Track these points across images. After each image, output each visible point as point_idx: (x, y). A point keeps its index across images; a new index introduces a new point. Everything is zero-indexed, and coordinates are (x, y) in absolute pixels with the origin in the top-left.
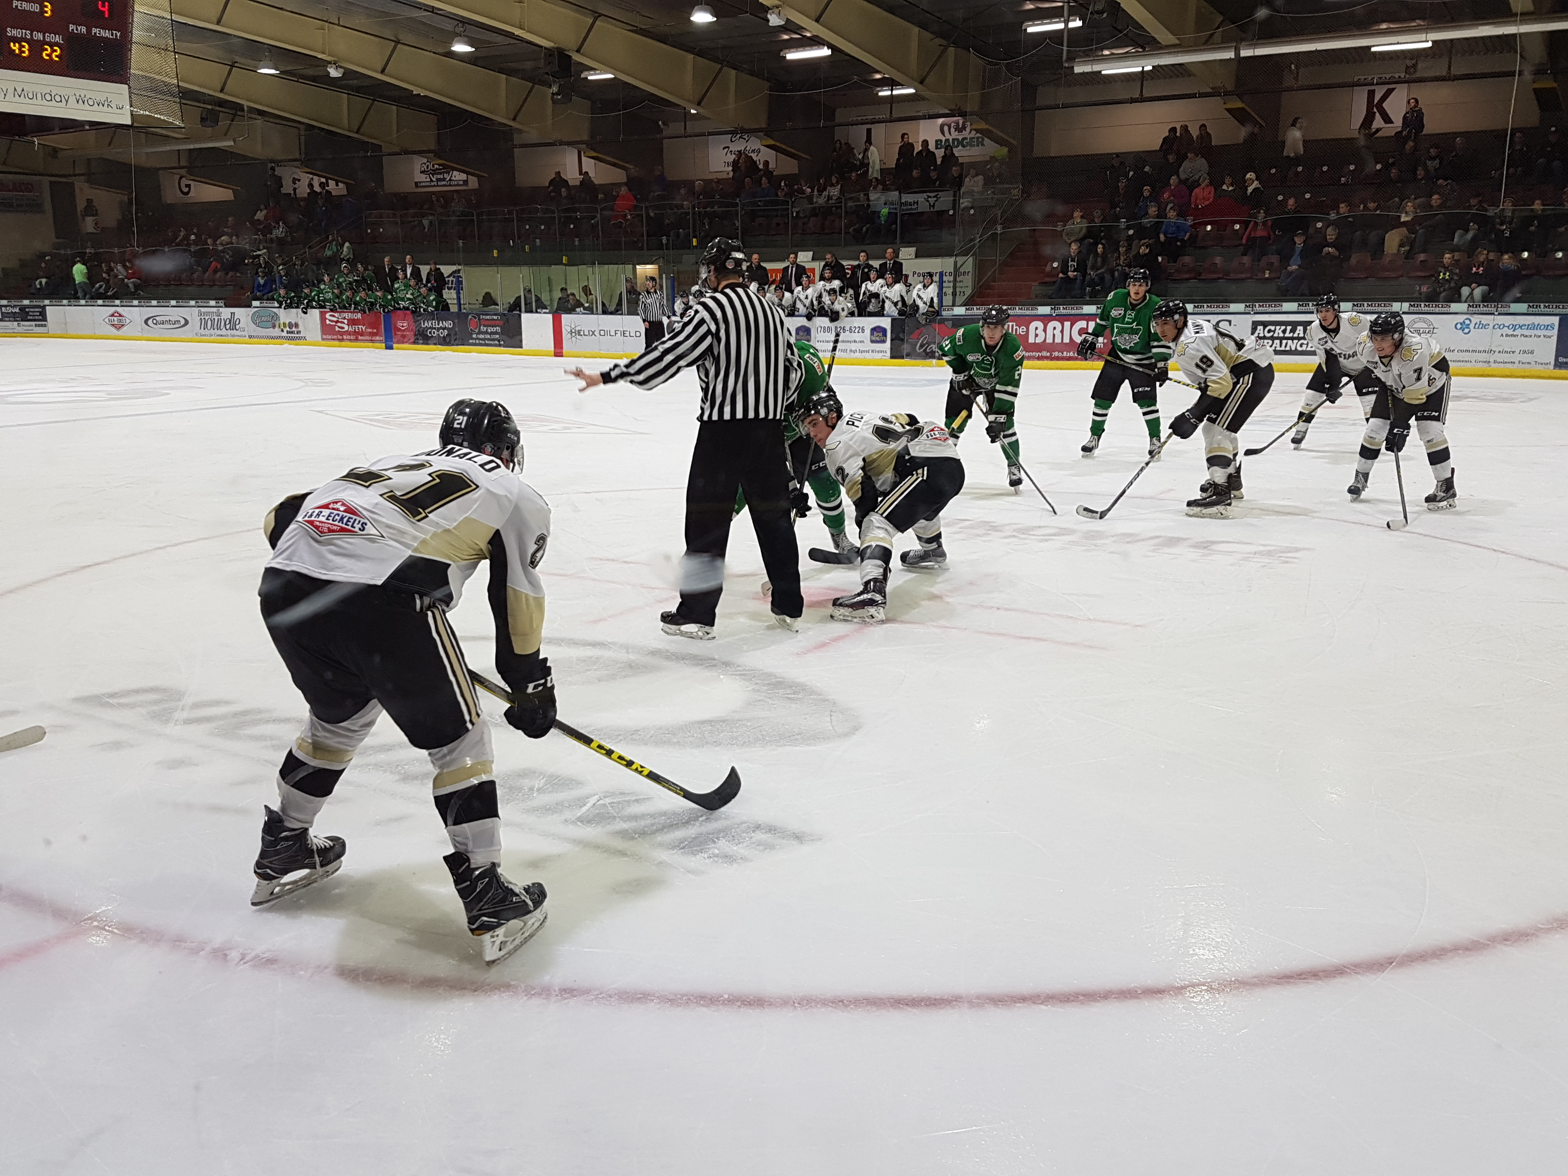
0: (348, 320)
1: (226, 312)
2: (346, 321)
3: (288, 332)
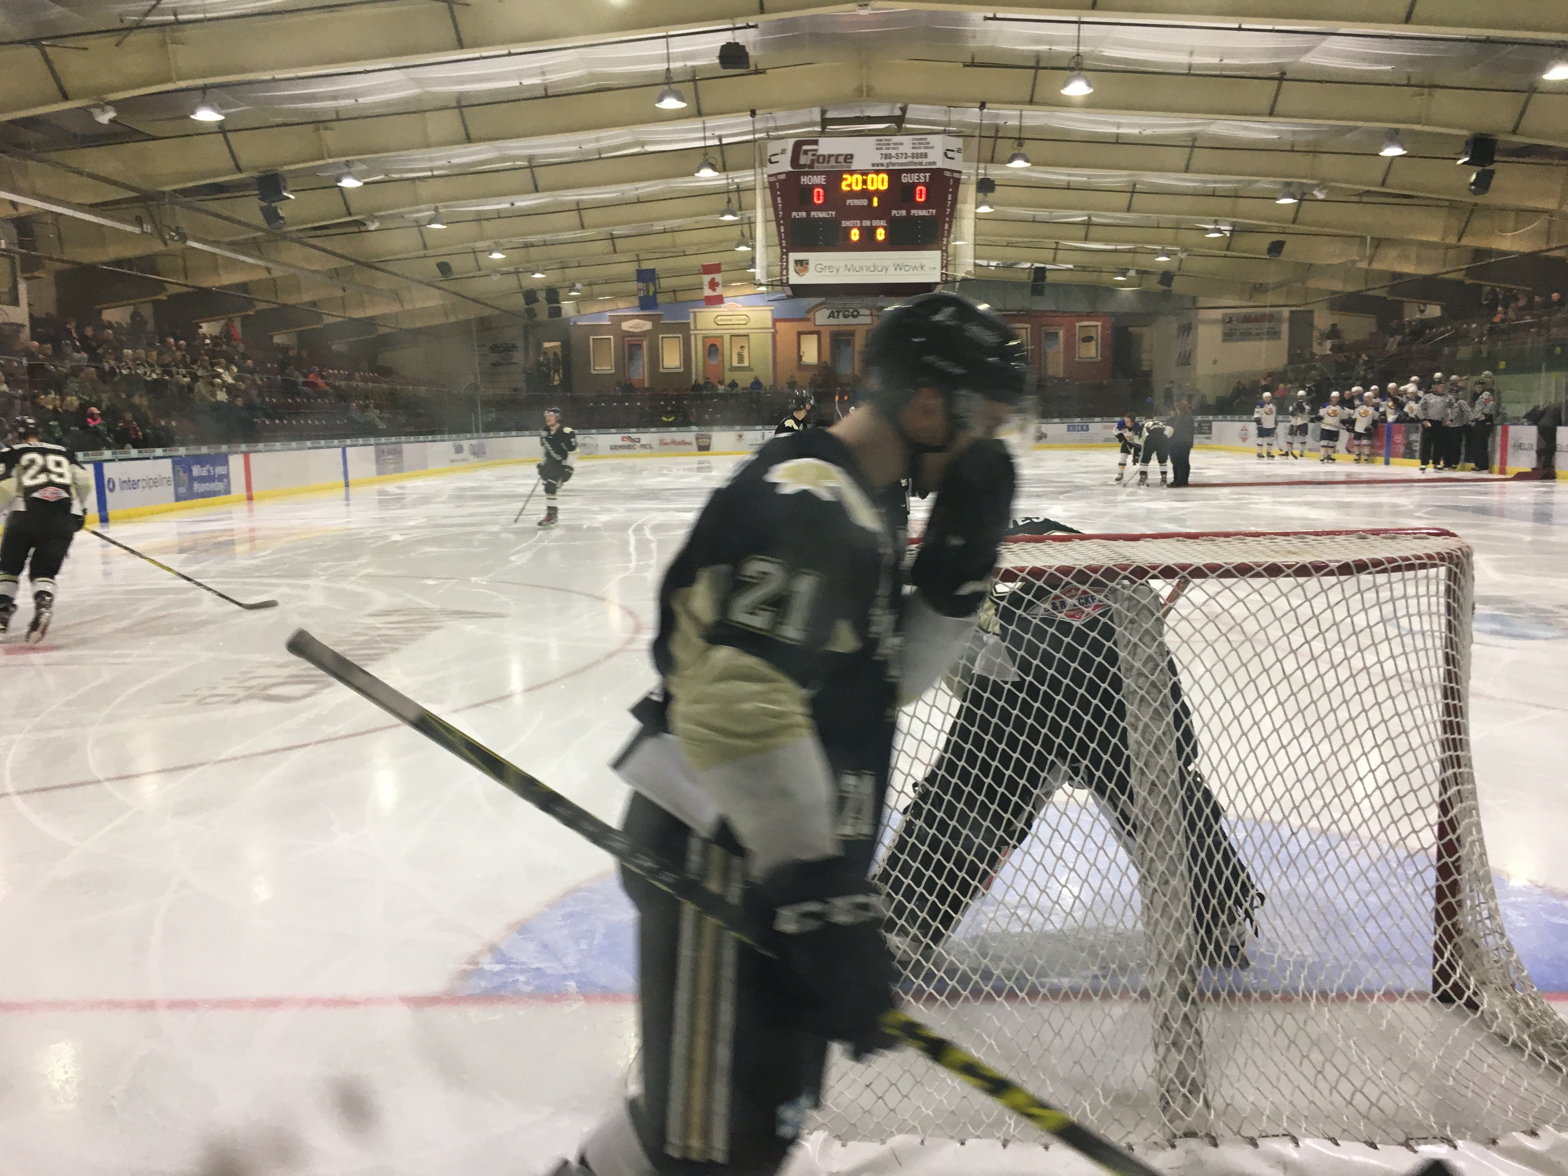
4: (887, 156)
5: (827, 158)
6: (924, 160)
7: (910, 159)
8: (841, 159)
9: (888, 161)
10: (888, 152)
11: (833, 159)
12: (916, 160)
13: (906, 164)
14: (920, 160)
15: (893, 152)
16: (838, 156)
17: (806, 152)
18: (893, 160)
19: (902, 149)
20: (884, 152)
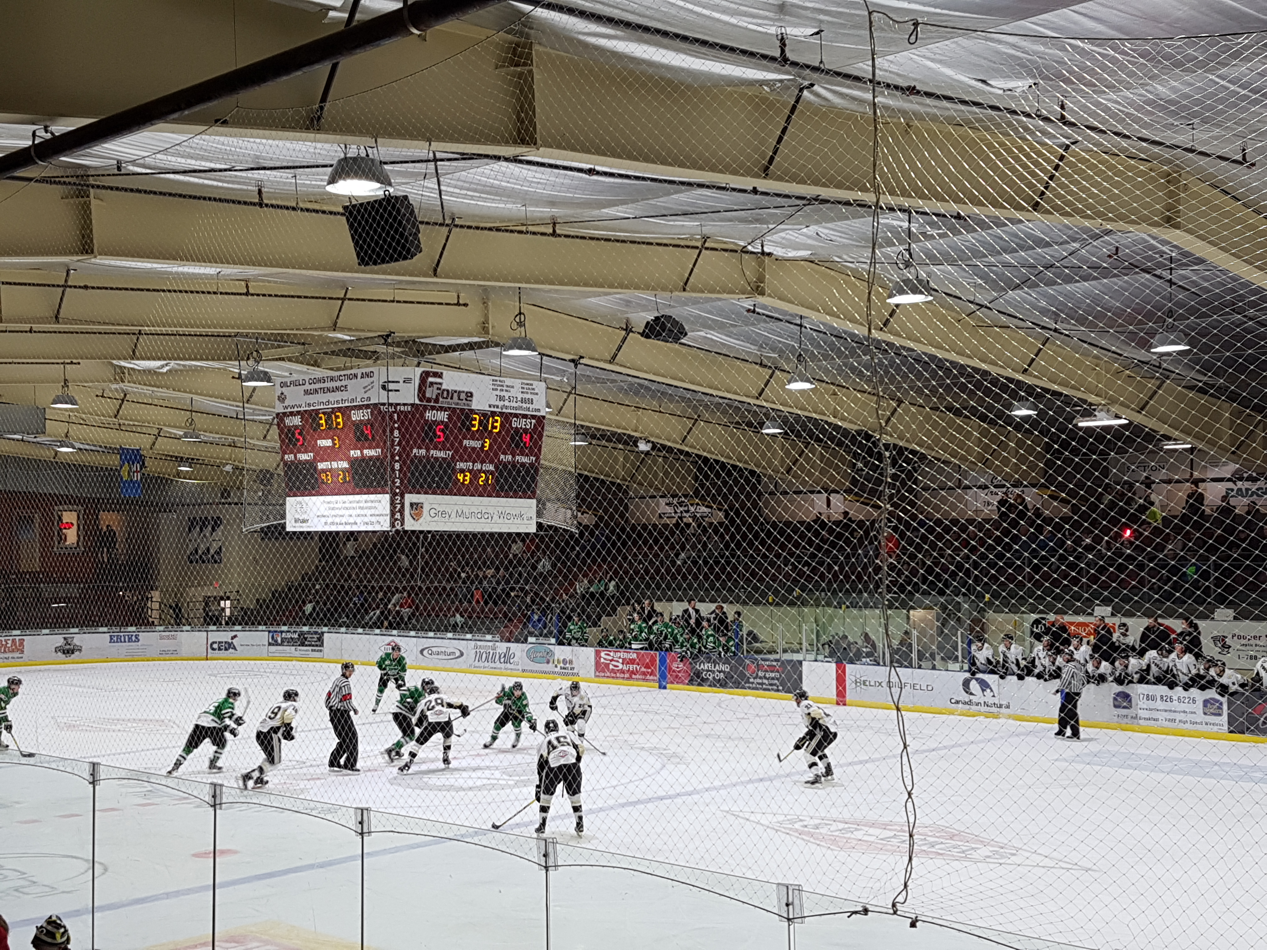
0: (624, 659)
1: (502, 647)
2: (621, 661)
3: (561, 668)
4: (501, 398)
5: (450, 394)
6: (531, 406)
7: (519, 404)
8: (463, 396)
9: (502, 403)
10: (502, 394)
11: (455, 395)
12: (524, 405)
13: (516, 408)
14: (528, 406)
15: (507, 395)
16: (460, 392)
17: (432, 384)
18: (507, 403)
19: (513, 393)
20: (498, 393)
